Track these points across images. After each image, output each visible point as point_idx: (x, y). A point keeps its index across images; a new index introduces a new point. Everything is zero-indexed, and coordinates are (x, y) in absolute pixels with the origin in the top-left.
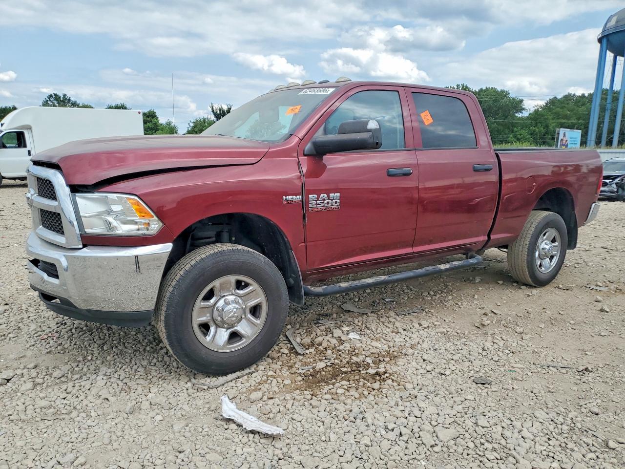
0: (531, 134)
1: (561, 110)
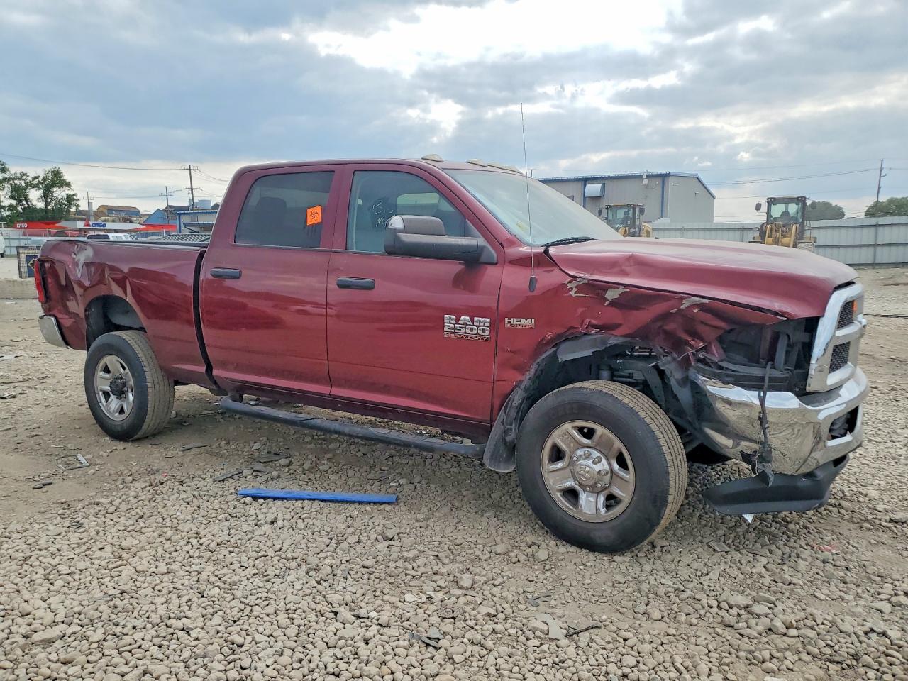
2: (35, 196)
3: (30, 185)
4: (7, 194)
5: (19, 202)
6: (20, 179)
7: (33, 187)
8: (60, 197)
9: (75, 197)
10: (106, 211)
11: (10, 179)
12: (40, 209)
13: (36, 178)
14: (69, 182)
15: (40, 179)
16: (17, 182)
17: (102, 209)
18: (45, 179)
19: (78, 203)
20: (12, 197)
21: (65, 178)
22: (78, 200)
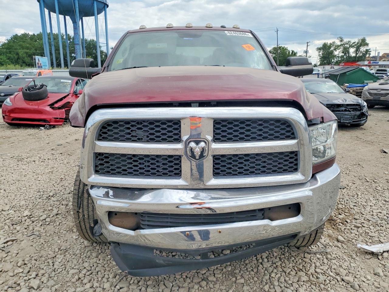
0: (8, 59)
1: (24, 44)
2: (352, 51)
3: (351, 46)
4: (341, 51)
5: (345, 54)
6: (347, 44)
7: (352, 47)
8: (363, 51)
9: (369, 50)
10: (386, 56)
11: (343, 44)
12: (354, 57)
13: (354, 43)
14: (368, 44)
15: (356, 43)
16: (346, 45)
17: (384, 55)
18: (358, 43)
19: (370, 53)
20: (343, 52)
21: (366, 42)
22: (371, 51)
